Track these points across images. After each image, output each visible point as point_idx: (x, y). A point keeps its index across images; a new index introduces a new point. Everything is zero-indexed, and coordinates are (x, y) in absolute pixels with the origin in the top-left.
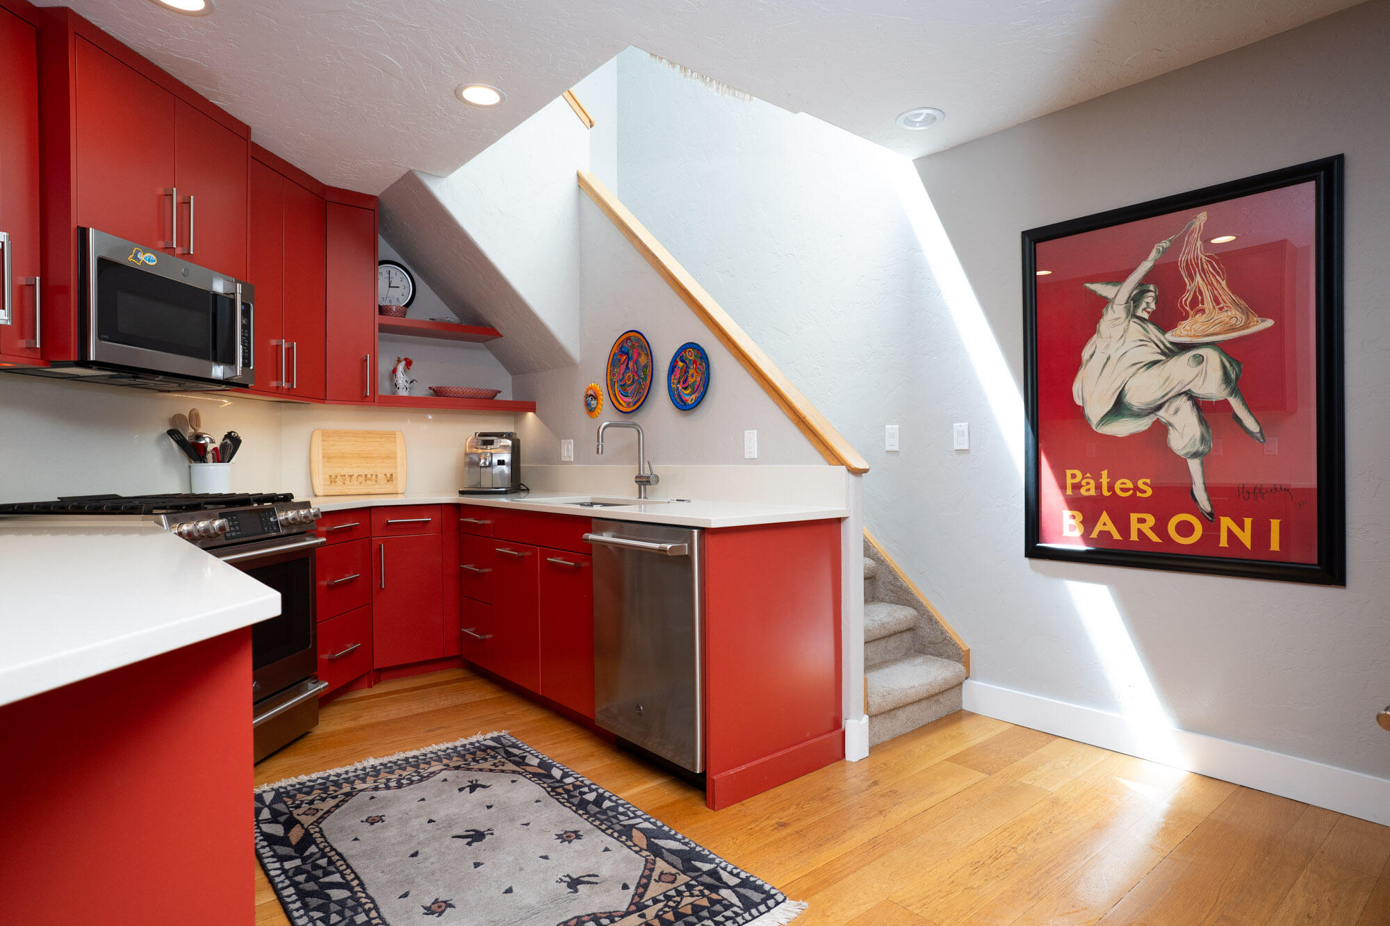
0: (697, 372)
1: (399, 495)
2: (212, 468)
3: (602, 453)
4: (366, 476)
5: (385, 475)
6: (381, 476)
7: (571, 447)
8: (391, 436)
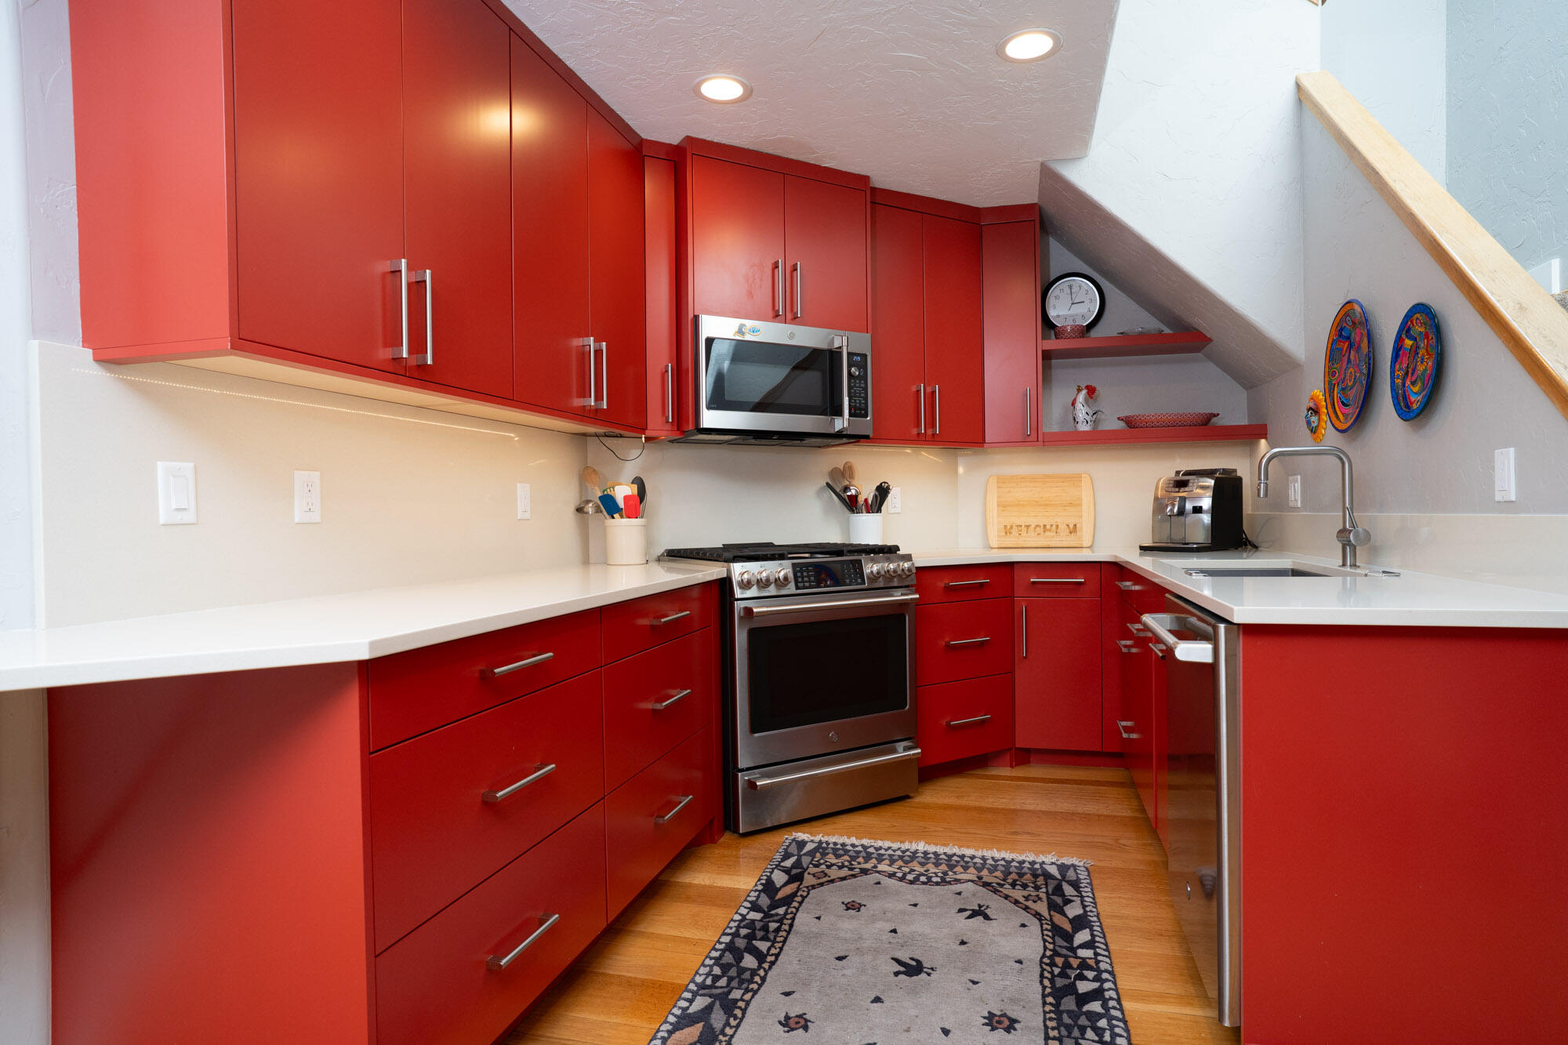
0: (1428, 354)
1: (1084, 550)
2: (864, 518)
3: (1266, 495)
4: (1045, 526)
5: (1068, 525)
6: (1062, 527)
7: (1298, 486)
8: (1075, 479)
